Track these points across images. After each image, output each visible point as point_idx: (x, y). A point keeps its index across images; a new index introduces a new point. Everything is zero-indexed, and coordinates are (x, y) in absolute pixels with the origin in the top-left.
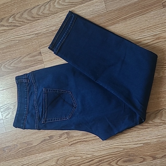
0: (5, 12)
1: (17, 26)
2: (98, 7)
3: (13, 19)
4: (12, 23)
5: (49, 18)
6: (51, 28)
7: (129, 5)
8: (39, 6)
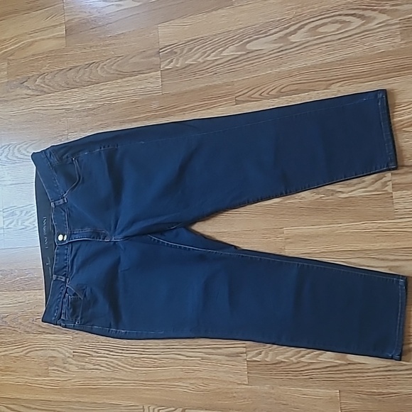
0: (32, 68)
1: (46, 93)
2: (152, 85)
3: (41, 81)
4: (38, 85)
5: (87, 89)
6: (88, 105)
7: (192, 91)
8: (78, 68)
